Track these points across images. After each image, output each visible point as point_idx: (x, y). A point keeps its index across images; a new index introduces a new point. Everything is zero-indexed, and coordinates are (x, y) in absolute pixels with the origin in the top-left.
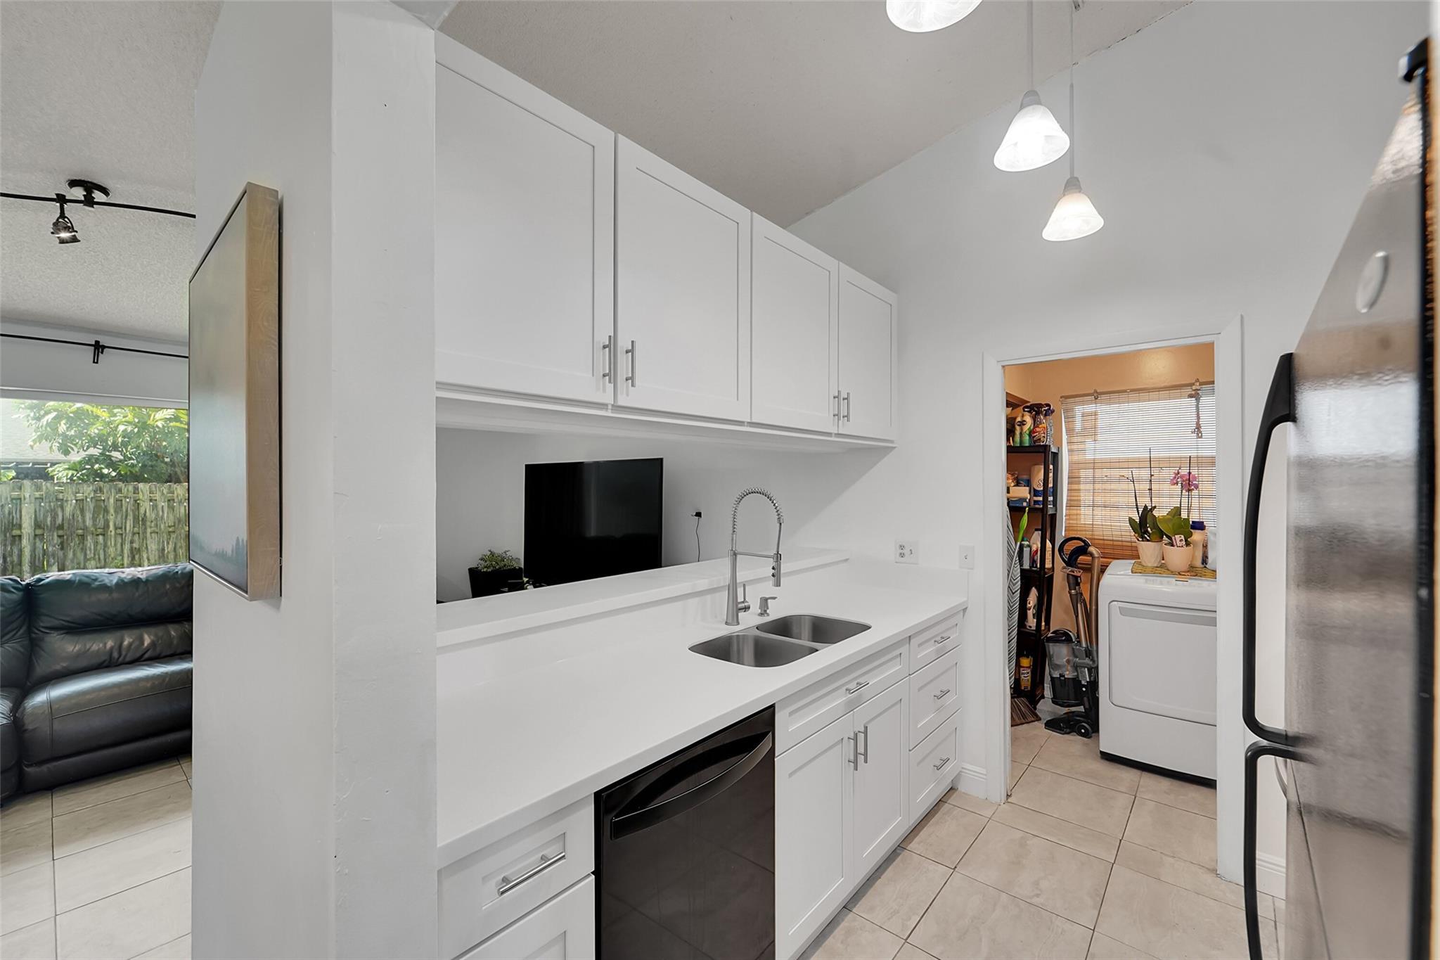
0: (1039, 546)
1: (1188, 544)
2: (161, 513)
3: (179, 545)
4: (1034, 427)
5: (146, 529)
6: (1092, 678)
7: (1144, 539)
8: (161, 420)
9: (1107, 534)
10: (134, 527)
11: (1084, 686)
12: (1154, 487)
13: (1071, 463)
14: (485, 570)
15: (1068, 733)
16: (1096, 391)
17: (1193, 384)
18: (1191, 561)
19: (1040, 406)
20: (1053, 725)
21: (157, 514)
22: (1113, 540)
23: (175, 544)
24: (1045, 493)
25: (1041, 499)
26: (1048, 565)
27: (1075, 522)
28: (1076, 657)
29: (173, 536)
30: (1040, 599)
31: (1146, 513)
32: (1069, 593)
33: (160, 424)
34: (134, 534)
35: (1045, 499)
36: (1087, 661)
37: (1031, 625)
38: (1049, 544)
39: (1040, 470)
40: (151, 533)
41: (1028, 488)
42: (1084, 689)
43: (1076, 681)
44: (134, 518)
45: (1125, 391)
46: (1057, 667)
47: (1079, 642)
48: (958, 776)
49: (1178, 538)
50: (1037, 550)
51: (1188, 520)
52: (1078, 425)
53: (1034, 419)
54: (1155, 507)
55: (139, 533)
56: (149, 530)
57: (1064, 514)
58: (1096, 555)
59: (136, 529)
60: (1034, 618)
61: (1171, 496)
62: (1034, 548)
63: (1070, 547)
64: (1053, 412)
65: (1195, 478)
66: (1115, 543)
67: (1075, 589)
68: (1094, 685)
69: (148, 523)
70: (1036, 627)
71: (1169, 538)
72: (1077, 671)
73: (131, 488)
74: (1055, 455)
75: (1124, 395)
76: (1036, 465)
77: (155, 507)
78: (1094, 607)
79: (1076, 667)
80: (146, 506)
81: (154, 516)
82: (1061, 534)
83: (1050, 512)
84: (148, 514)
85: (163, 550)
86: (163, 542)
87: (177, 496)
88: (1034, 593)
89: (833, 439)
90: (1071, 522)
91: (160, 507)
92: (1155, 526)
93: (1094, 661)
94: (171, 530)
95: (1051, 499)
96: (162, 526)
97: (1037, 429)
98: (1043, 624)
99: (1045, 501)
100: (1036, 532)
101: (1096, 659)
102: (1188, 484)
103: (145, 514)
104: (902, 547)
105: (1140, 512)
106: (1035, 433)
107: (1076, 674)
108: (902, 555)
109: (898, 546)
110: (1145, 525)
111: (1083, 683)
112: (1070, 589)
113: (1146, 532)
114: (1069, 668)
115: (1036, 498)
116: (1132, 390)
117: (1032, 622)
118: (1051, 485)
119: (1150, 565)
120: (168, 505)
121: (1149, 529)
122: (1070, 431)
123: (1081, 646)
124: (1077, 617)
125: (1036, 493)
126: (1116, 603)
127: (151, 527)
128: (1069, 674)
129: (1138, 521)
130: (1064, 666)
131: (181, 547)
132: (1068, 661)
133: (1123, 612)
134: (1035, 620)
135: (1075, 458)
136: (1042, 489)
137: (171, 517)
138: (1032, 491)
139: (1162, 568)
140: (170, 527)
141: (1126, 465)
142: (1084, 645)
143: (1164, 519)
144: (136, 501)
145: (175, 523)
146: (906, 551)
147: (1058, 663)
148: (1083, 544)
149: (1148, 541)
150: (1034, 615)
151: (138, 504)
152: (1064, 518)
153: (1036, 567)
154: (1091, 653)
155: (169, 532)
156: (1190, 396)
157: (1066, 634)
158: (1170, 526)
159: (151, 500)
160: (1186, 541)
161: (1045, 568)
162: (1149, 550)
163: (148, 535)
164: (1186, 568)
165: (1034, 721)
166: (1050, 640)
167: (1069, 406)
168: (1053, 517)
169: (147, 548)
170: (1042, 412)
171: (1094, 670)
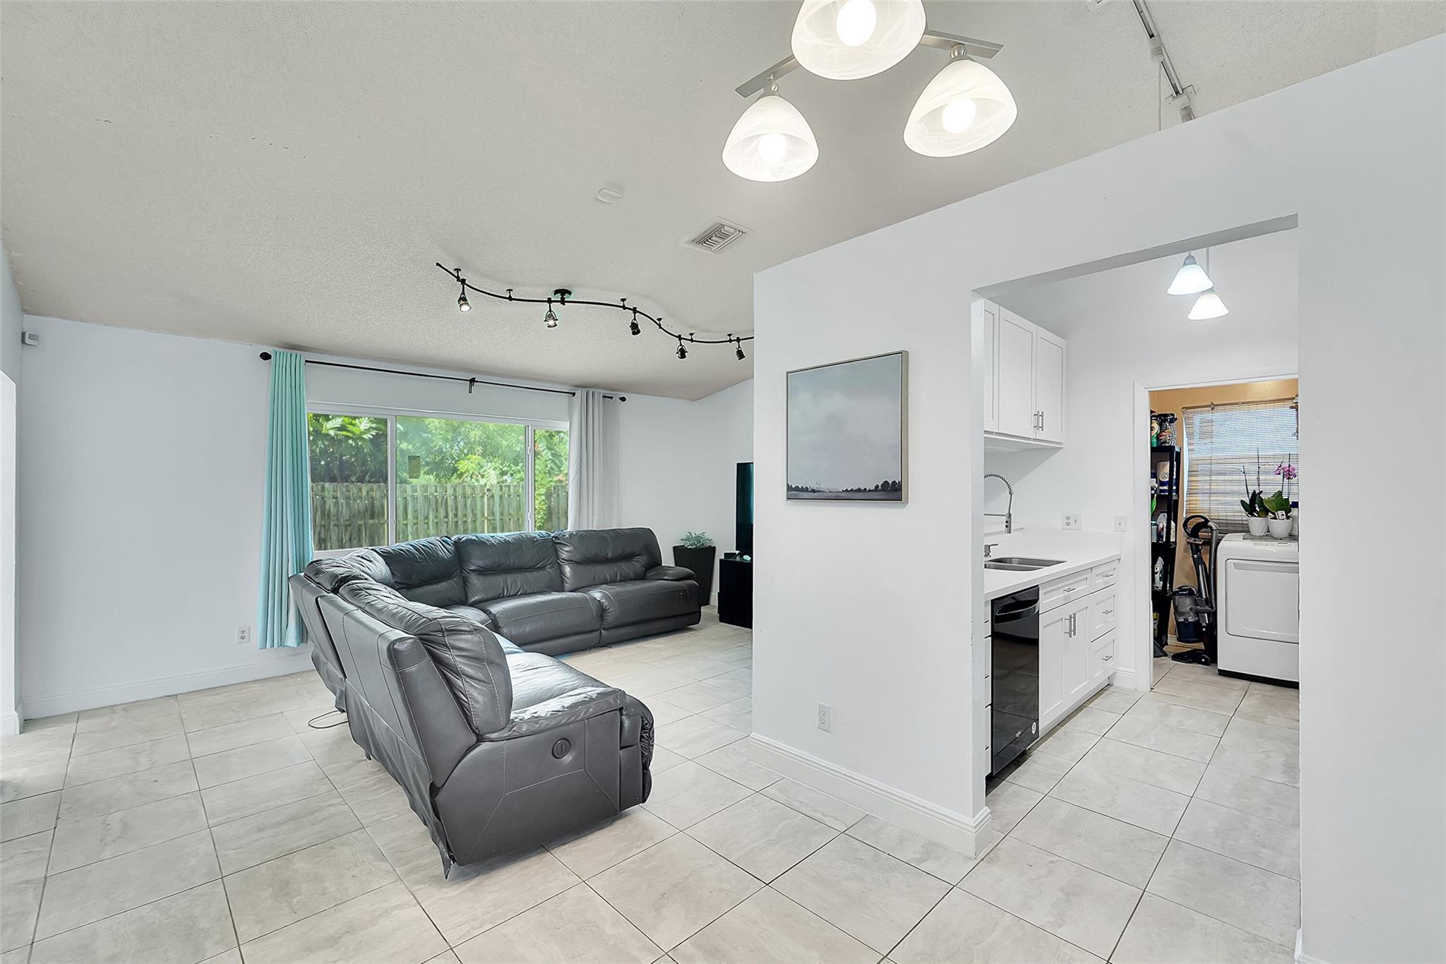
0: (1165, 524)
1: (1288, 518)
2: (341, 508)
3: (353, 537)
4: (1161, 432)
5: (330, 522)
6: (1211, 621)
7: (1253, 515)
8: (331, 429)
9: (1222, 515)
10: (322, 520)
11: (1204, 627)
12: (1261, 477)
13: (1190, 460)
14: (690, 547)
15: (1191, 663)
16: (1212, 404)
17: (1294, 398)
18: (1291, 530)
19: (1166, 415)
20: (1178, 657)
21: (338, 510)
22: (1227, 520)
23: (351, 535)
24: (1170, 483)
25: (1166, 488)
26: (1172, 540)
27: (1194, 506)
28: (1198, 605)
29: (349, 529)
30: (1165, 567)
31: (1255, 497)
32: (1193, 557)
33: (332, 433)
34: (321, 526)
35: (1171, 488)
36: (1207, 608)
37: (1158, 586)
38: (1173, 523)
39: (1165, 465)
40: (334, 525)
41: (1155, 479)
42: (1204, 629)
43: (1197, 625)
44: (321, 512)
45: (1238, 404)
46: (1182, 614)
47: (1201, 595)
48: (1113, 675)
49: (1280, 513)
50: (1163, 528)
51: (1288, 499)
52: (1197, 430)
53: (1160, 425)
54: (1262, 491)
55: (324, 526)
56: (332, 523)
57: (1185, 500)
58: (1214, 528)
59: (323, 522)
60: (1161, 580)
61: (1275, 484)
62: (1161, 526)
63: (1191, 525)
64: (1176, 419)
65: (1294, 469)
66: (1229, 522)
67: (1197, 554)
68: (1213, 626)
69: (332, 518)
70: (1162, 587)
71: (1274, 514)
72: (1198, 617)
73: (320, 487)
74: (1178, 454)
75: (1237, 406)
76: (1161, 461)
77: (336, 504)
78: (1212, 567)
79: (1197, 613)
80: (330, 503)
81: (335, 512)
82: (1183, 515)
83: (1174, 498)
84: (332, 510)
85: (342, 540)
86: (342, 533)
87: (353, 494)
88: (1160, 561)
89: (1032, 442)
90: (1191, 506)
91: (340, 503)
92: (1262, 506)
93: (1212, 607)
94: (348, 523)
95: (1174, 488)
96: (342, 520)
97: (1164, 433)
98: (1168, 585)
99: (1170, 490)
100: (1162, 515)
101: (1214, 606)
102: (1289, 474)
103: (330, 510)
104: (1068, 518)
105: (1250, 495)
106: (1161, 436)
107: (1197, 618)
108: (1068, 524)
109: (1065, 517)
110: (1255, 505)
111: (1204, 624)
112: (1193, 554)
113: (1255, 510)
114: (1192, 614)
115: (1161, 488)
116: (1243, 403)
117: (1159, 584)
118: (1175, 477)
119: (1258, 535)
120: (346, 502)
121: (1257, 508)
122: (1190, 435)
123: (1202, 597)
124: (1198, 575)
125: (1162, 484)
126: (1231, 560)
127: (333, 521)
128: (1191, 619)
129: (1248, 502)
130: (1188, 613)
131: (355, 538)
132: (1191, 609)
133: (1236, 566)
134: (1162, 582)
135: (1194, 456)
136: (1168, 479)
137: (348, 512)
138: (1158, 481)
139: (1268, 536)
140: (347, 520)
141: (1237, 461)
142: (1204, 597)
143: (1269, 501)
144: (323, 498)
145: (350, 517)
146: (1071, 521)
147: (1183, 611)
148: (1203, 520)
149: (1255, 516)
150: (1160, 578)
151: (325, 501)
152: (1185, 503)
153: (1162, 540)
154: (1211, 602)
155: (347, 525)
156: (1292, 407)
157: (1191, 590)
158: (1274, 505)
159: (334, 498)
160: (1286, 515)
161: (1170, 542)
162: (1257, 524)
163: (332, 527)
164: (1286, 535)
165: (1161, 656)
166: (1175, 593)
167: (1190, 415)
168: (1176, 502)
169: (330, 539)
170: (1167, 420)
171: (1213, 615)
